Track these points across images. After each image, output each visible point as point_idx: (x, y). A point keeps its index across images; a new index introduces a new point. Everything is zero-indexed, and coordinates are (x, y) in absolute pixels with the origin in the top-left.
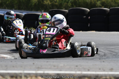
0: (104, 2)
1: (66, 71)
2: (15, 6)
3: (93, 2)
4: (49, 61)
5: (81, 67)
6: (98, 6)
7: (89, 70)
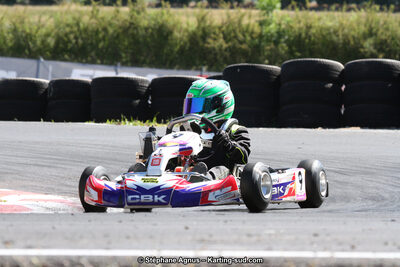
2: (123, 55)
3: (352, 43)
4: (231, 221)
5: (328, 238)
6: (366, 52)
7: (353, 248)
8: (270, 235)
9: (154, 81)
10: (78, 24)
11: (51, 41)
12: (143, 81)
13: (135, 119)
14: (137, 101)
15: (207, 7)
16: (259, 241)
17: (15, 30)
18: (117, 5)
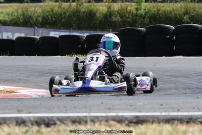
0: (194, 16)
1: (147, 112)
2: (74, 25)
3: (178, 17)
4: (123, 99)
5: (167, 107)
6: (185, 21)
7: (178, 110)
10: (52, 11)
11: (40, 19)
12: (82, 36)
13: (79, 54)
14: (80, 46)
15: (112, 2)
17: (24, 15)
18: (70, 2)
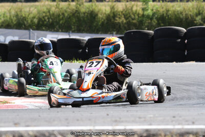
1: (159, 125)
2: (73, 27)
3: (190, 18)
4: (130, 111)
5: (181, 119)
6: (197, 23)
7: (193, 123)
8: (151, 117)
9: (89, 40)
10: (49, 12)
11: (36, 21)
12: (83, 40)
13: (79, 60)
14: (81, 51)
15: (115, 1)
16: (145, 121)
17: (17, 16)
18: (69, 2)
